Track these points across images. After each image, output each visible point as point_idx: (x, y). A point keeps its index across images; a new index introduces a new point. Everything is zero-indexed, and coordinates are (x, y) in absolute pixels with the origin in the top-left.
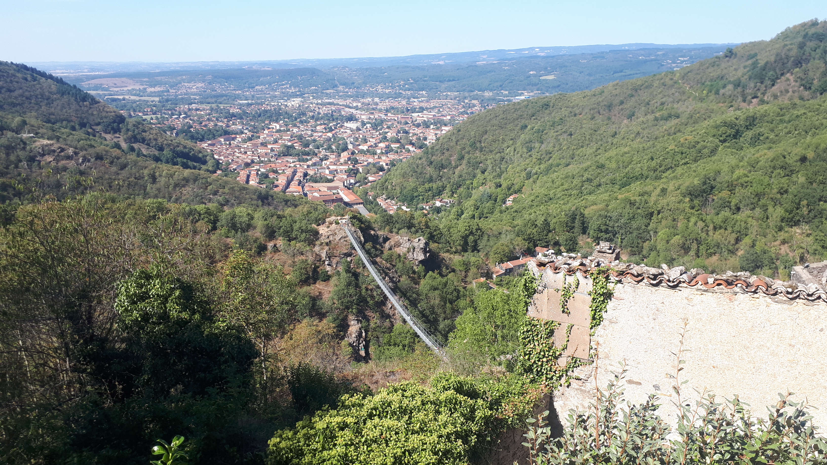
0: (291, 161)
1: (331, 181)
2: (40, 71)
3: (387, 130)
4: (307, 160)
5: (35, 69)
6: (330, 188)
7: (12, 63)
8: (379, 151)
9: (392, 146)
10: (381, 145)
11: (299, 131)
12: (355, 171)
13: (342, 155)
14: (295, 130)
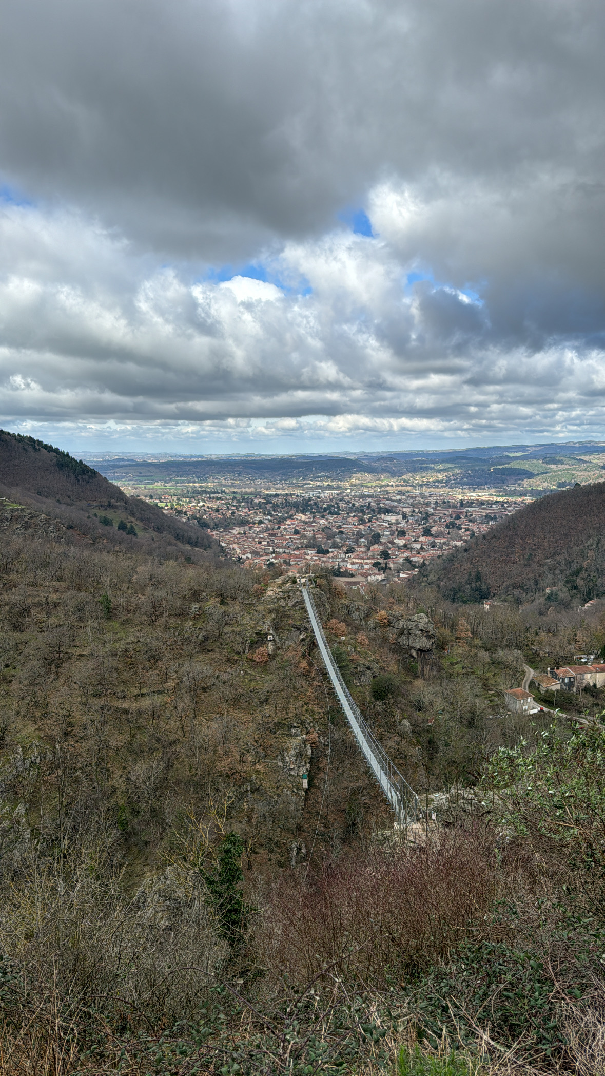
1: (352, 576)
2: (46, 445)
3: (432, 524)
4: (328, 552)
5: (42, 442)
6: (349, 583)
7: (19, 435)
8: (418, 546)
9: (436, 541)
10: (422, 539)
11: (326, 523)
12: (384, 566)
13: (372, 548)
14: (323, 522)
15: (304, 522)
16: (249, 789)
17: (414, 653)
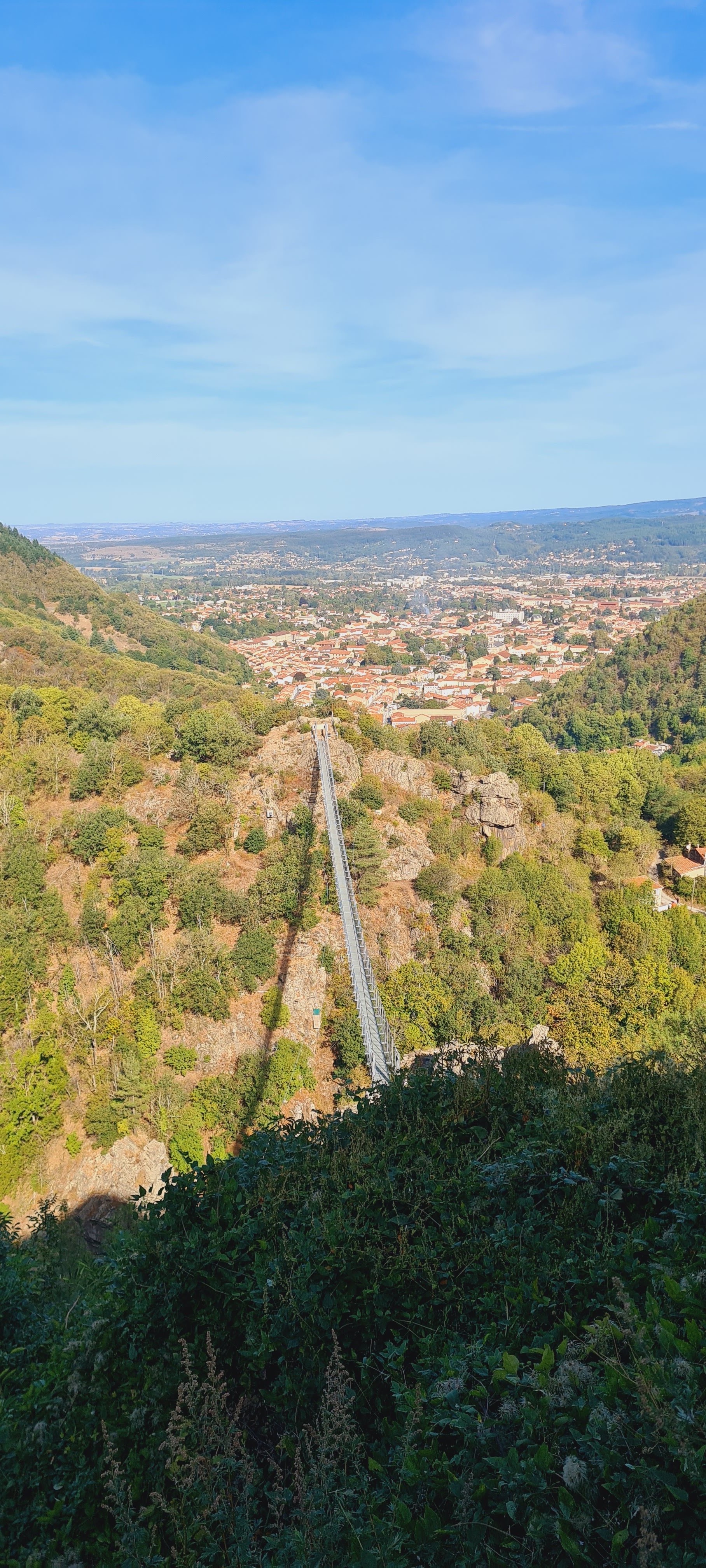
0: (381, 672)
1: (444, 706)
3: (569, 624)
4: (408, 671)
8: (544, 659)
9: (573, 650)
10: (551, 647)
11: (409, 626)
12: (490, 690)
13: (475, 663)
14: (405, 625)
15: (376, 625)
16: (234, 1031)
17: (487, 830)
